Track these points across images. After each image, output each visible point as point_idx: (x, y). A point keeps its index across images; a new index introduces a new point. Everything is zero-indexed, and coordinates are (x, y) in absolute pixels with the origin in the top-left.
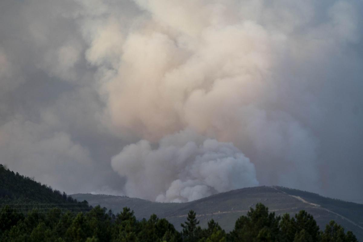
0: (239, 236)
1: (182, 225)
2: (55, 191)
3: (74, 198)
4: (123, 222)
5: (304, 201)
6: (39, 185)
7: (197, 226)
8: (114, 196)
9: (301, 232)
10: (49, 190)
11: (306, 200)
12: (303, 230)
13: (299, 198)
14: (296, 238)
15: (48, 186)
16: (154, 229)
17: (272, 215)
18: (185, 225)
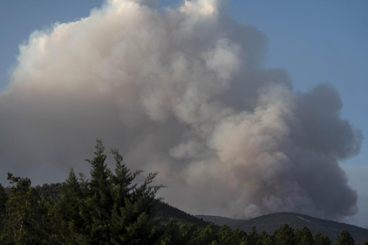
0: (276, 238)
1: (250, 233)
2: (188, 214)
3: (196, 217)
4: (223, 231)
5: (303, 219)
6: (180, 211)
7: (257, 233)
8: (215, 216)
9: (304, 237)
10: (185, 214)
11: (303, 218)
12: (305, 236)
13: (300, 217)
14: (302, 239)
15: (185, 212)
16: (238, 235)
17: (291, 228)
18: (251, 232)
